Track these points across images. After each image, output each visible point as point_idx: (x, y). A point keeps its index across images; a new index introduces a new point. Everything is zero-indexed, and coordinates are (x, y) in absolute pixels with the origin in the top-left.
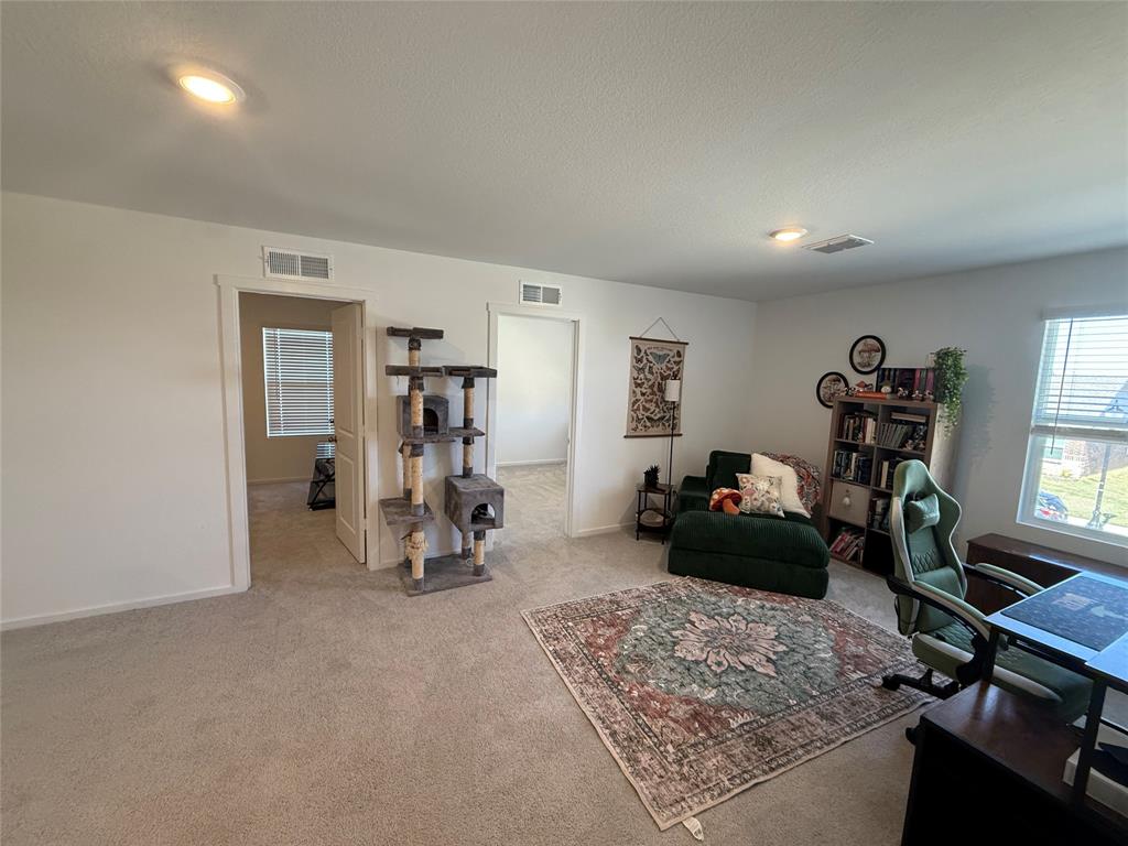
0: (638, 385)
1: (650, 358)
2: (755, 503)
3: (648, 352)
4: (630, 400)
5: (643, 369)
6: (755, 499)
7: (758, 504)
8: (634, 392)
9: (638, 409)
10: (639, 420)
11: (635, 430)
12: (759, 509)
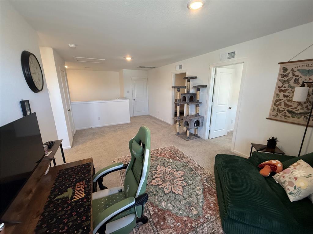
0: (281, 91)
1: (297, 73)
2: (281, 178)
3: (295, 69)
4: (274, 99)
5: (288, 81)
6: (284, 177)
7: (282, 180)
8: (278, 95)
9: (280, 104)
10: (279, 111)
11: (275, 116)
12: (281, 183)
